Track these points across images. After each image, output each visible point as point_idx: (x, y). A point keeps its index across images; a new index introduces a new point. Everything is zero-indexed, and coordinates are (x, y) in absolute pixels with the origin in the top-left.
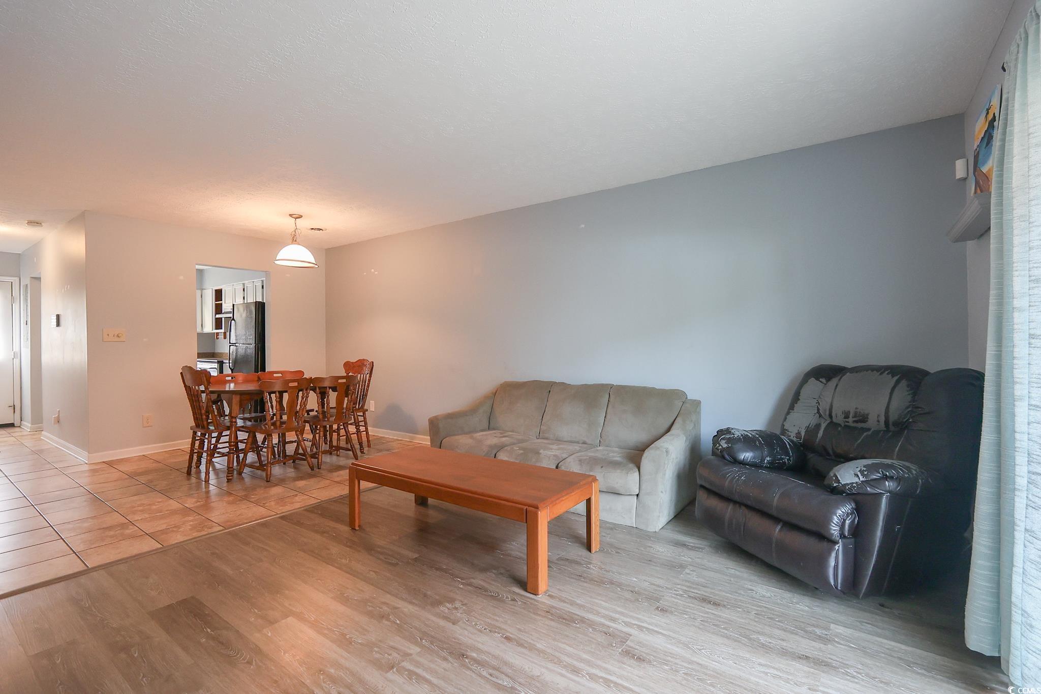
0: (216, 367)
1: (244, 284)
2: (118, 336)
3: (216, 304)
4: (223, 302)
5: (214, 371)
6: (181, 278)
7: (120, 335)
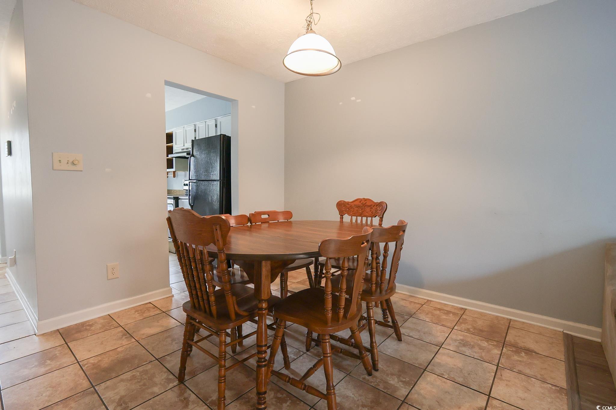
0: (172, 202)
1: (195, 125)
2: (73, 163)
3: (167, 146)
4: (174, 144)
5: (170, 206)
6: (149, 95)
7: (76, 162)
